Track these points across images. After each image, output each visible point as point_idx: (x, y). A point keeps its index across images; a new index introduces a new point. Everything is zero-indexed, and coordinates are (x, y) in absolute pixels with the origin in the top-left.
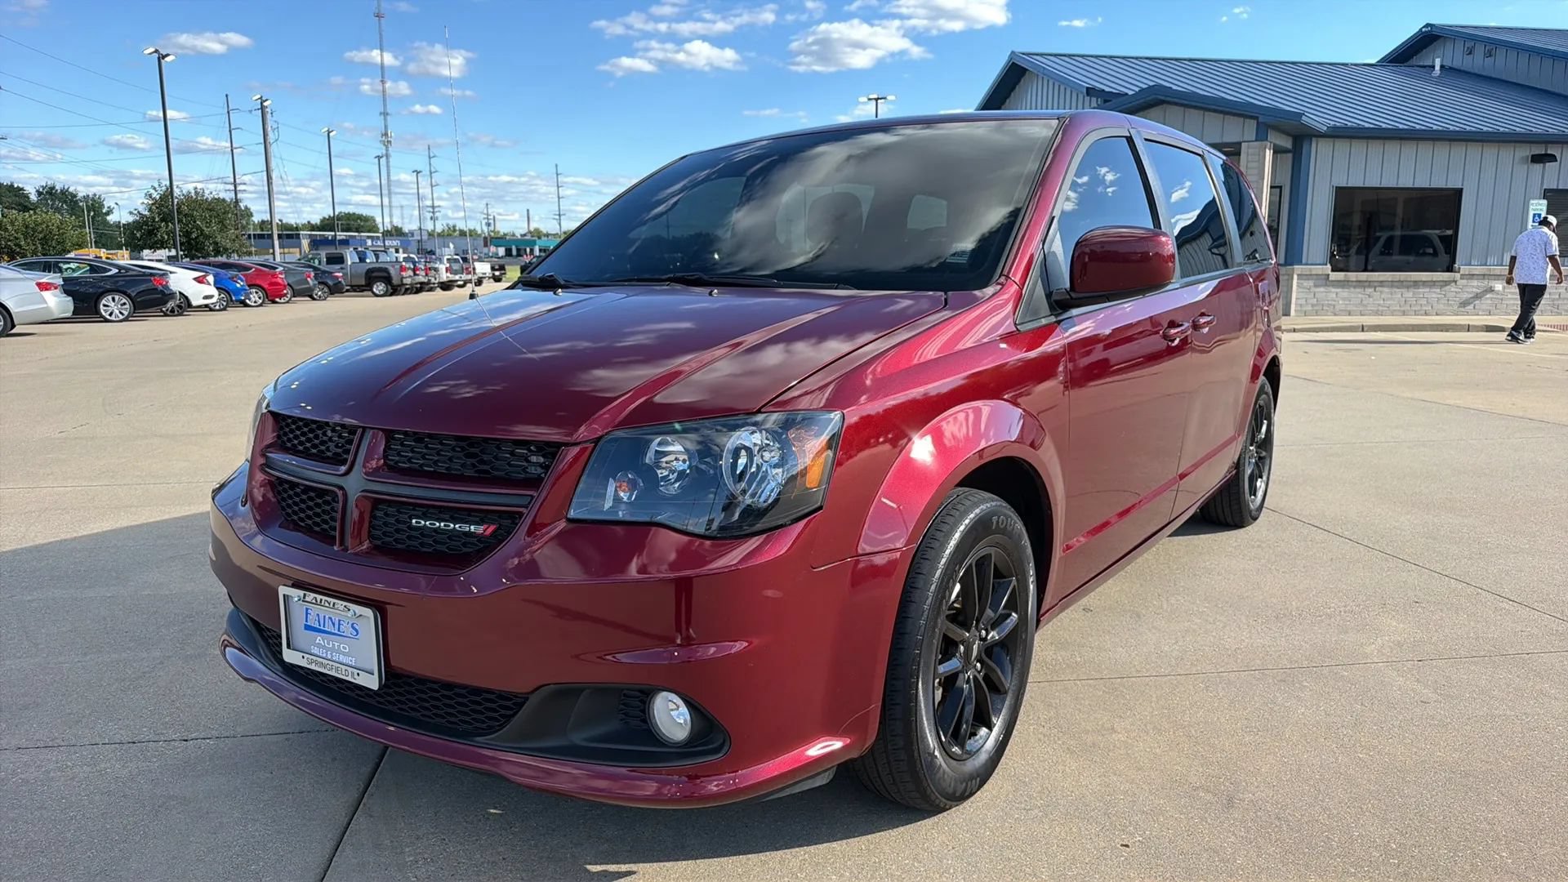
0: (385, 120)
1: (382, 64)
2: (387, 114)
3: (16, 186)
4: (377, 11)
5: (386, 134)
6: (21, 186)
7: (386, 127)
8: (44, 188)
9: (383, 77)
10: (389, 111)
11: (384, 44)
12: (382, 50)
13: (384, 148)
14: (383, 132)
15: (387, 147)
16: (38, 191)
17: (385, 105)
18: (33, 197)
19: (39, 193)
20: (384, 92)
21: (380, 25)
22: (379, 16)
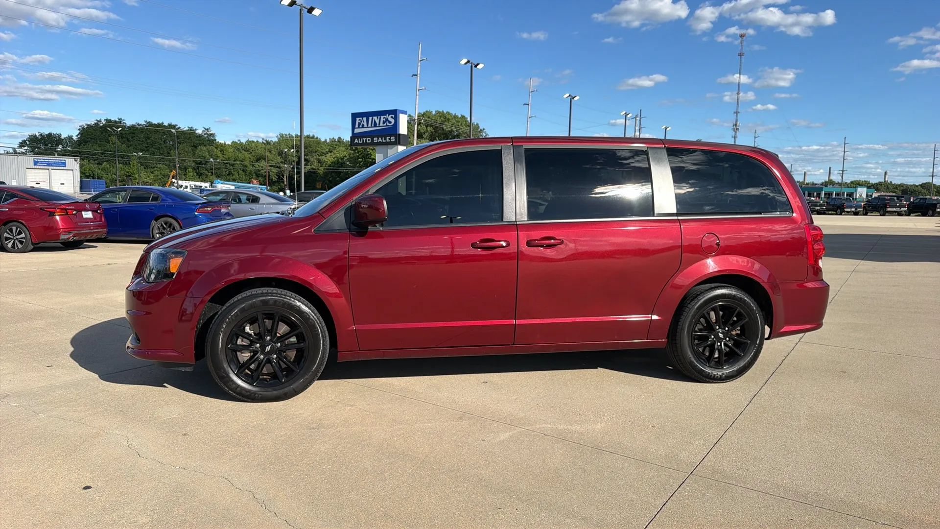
0: (737, 116)
1: (739, 83)
2: (738, 112)
4: (740, 52)
5: (736, 125)
7: (737, 121)
9: (739, 91)
11: (742, 71)
12: (740, 74)
13: (734, 133)
14: (735, 123)
15: (736, 133)
17: (737, 109)
20: (738, 99)
21: (741, 61)
22: (741, 55)
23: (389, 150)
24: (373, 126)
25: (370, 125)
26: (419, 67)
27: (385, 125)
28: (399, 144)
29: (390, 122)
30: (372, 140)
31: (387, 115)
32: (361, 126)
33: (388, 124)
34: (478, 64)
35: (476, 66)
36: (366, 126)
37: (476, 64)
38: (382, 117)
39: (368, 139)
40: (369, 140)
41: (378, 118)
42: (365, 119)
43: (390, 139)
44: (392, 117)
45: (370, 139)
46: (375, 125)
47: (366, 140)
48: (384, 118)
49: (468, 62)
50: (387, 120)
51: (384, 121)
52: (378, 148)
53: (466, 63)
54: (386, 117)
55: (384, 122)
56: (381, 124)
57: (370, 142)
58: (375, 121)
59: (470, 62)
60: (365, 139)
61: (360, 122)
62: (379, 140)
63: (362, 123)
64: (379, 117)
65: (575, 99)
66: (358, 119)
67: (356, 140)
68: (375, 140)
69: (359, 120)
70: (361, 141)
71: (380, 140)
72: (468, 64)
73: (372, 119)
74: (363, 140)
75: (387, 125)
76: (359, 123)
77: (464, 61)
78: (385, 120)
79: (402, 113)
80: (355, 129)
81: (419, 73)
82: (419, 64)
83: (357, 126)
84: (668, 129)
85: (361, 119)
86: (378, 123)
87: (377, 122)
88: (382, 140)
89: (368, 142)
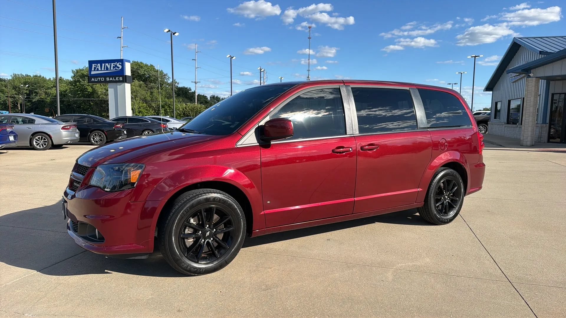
1: (309, 54)
2: (309, 70)
3: (205, 95)
4: (309, 37)
5: (308, 77)
6: (206, 95)
8: (212, 96)
9: (309, 58)
10: (310, 69)
11: (310, 47)
12: (309, 49)
14: (308, 76)
16: (210, 97)
18: (209, 99)
19: (211, 98)
20: (309, 63)
21: (309, 41)
22: (309, 38)
23: (118, 86)
24: (105, 69)
25: (103, 69)
26: (122, 32)
27: (115, 69)
28: (126, 82)
29: (118, 68)
30: (105, 79)
31: (116, 63)
32: (96, 70)
33: (117, 69)
34: (175, 33)
35: (174, 34)
36: (100, 69)
37: (174, 32)
38: (112, 64)
39: (102, 78)
40: (103, 79)
41: (109, 64)
42: (99, 65)
43: (119, 79)
44: (119, 64)
46: (107, 69)
47: (100, 79)
48: (114, 64)
49: (169, 31)
50: (116, 66)
51: (113, 66)
52: (109, 85)
53: (167, 32)
54: (115, 64)
55: (114, 67)
56: (112, 69)
58: (107, 66)
59: (170, 31)
60: (99, 78)
61: (95, 66)
62: (110, 79)
63: (97, 67)
64: (110, 64)
65: (233, 58)
66: (93, 65)
67: (93, 79)
68: (108, 79)
69: (95, 65)
70: (96, 80)
71: (111, 79)
72: (169, 32)
73: (105, 65)
74: (98, 79)
75: (116, 70)
76: (94, 67)
77: (167, 30)
78: (114, 66)
79: (127, 62)
80: (92, 72)
81: (122, 36)
82: (122, 31)
83: (93, 69)
84: (282, 79)
85: (96, 64)
86: (109, 68)
87: (109, 67)
88: (113, 79)
89: (102, 80)
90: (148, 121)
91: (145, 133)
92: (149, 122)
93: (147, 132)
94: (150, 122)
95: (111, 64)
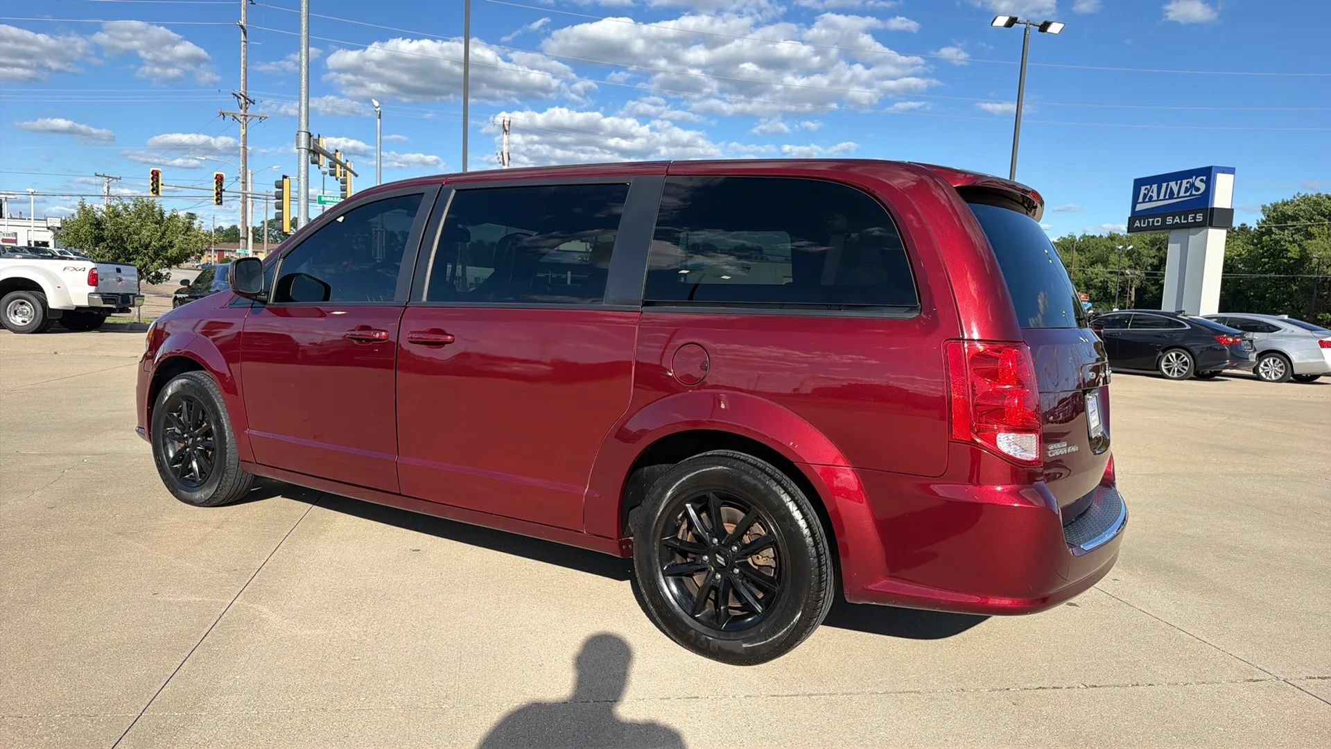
23: (1190, 237)
24: (1167, 197)
25: (1162, 197)
27: (1188, 194)
28: (1211, 225)
29: (1198, 189)
30: (1164, 221)
31: (1194, 177)
32: (1147, 200)
33: (1194, 192)
36: (1155, 198)
38: (1185, 182)
39: (1156, 219)
40: (1158, 222)
41: (1177, 184)
42: (1155, 187)
43: (1194, 218)
44: (1202, 181)
45: (1160, 219)
46: (1172, 196)
47: (1153, 222)
48: (1187, 183)
50: (1192, 185)
51: (1186, 187)
52: (1173, 235)
54: (1191, 180)
55: (1187, 190)
56: (1182, 194)
57: (1159, 224)
58: (1171, 188)
60: (1151, 220)
61: (1146, 192)
62: (1175, 221)
63: (1150, 193)
64: (1179, 182)
66: (1143, 188)
67: (1137, 221)
68: (1169, 220)
69: (1145, 189)
70: (1144, 223)
71: (1177, 220)
73: (1168, 186)
74: (1149, 222)
75: (1191, 195)
76: (1145, 194)
78: (1188, 185)
79: (1224, 172)
80: (1138, 205)
83: (1140, 200)
85: (1149, 187)
86: (1176, 193)
87: (1175, 189)
88: (1180, 221)
89: (1155, 224)
90: (1186, 324)
91: (1169, 355)
92: (1185, 327)
93: (1174, 355)
94: (1188, 327)
95: (1181, 183)
